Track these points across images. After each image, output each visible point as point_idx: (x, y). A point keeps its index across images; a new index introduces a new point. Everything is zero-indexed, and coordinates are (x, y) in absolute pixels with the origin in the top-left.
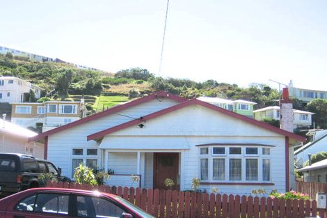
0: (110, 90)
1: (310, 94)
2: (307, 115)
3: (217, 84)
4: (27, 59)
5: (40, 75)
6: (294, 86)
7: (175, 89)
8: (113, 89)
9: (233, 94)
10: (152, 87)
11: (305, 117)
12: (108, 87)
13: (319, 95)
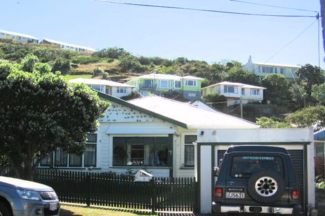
0: (77, 69)
1: (270, 69)
2: (258, 90)
3: (187, 61)
4: (10, 41)
5: (14, 56)
6: (253, 62)
7: (141, 66)
8: (81, 68)
9: (196, 71)
10: (120, 65)
11: (255, 92)
12: (76, 67)
13: (279, 70)
